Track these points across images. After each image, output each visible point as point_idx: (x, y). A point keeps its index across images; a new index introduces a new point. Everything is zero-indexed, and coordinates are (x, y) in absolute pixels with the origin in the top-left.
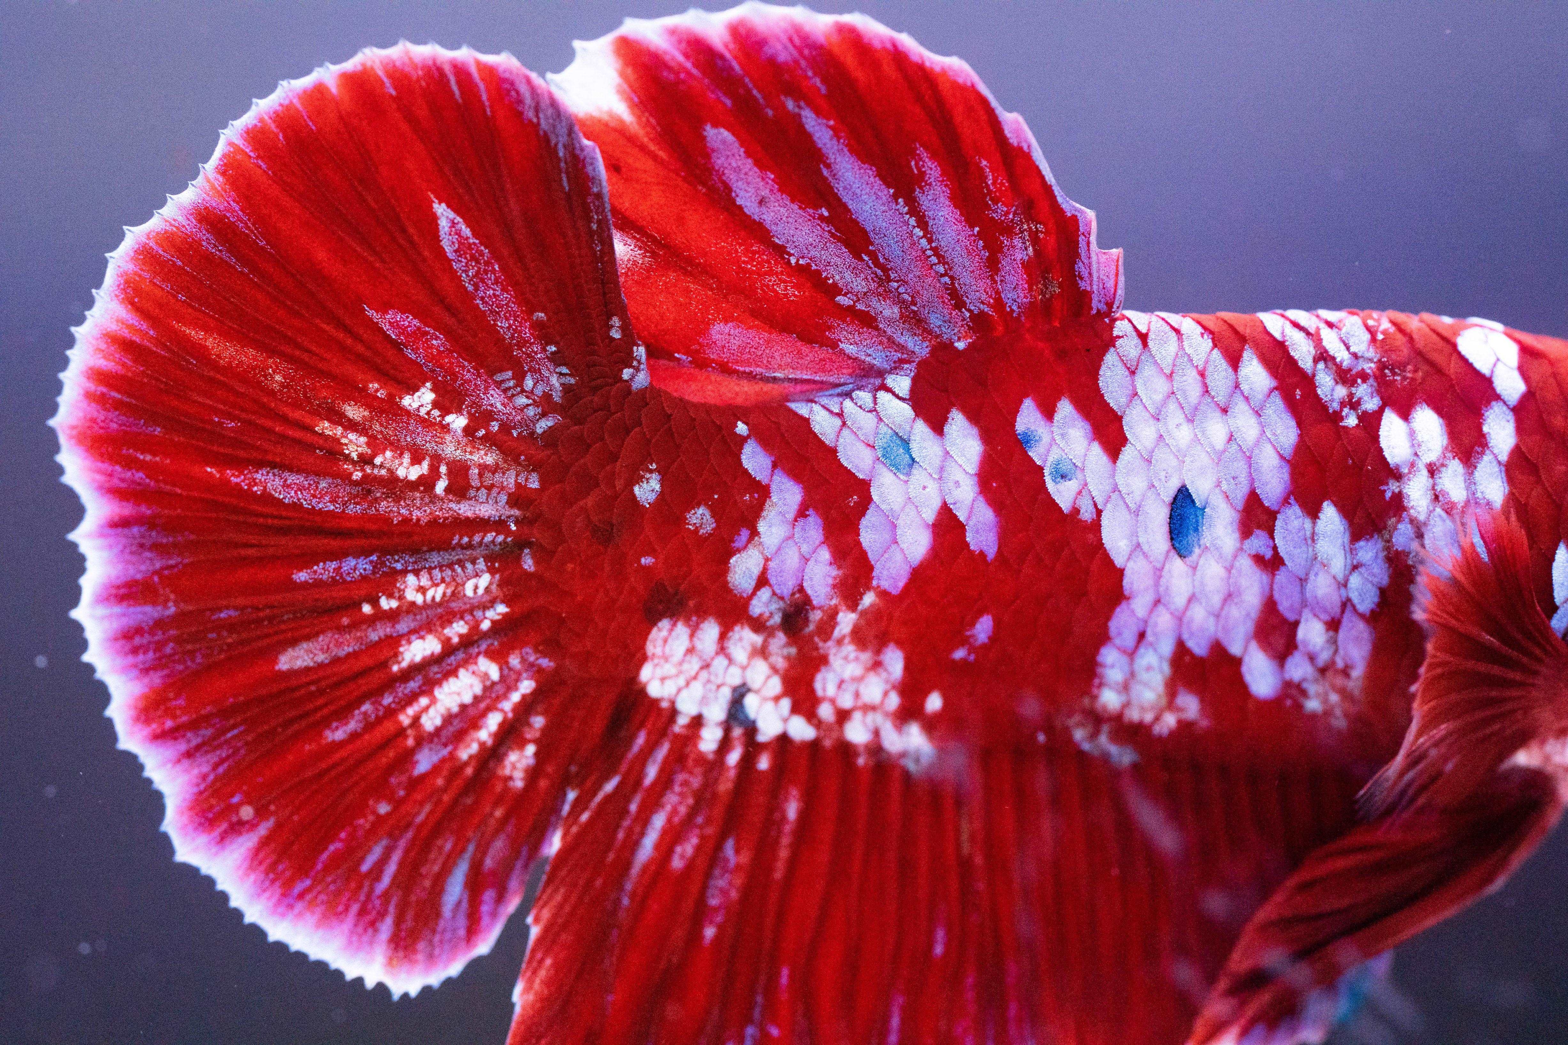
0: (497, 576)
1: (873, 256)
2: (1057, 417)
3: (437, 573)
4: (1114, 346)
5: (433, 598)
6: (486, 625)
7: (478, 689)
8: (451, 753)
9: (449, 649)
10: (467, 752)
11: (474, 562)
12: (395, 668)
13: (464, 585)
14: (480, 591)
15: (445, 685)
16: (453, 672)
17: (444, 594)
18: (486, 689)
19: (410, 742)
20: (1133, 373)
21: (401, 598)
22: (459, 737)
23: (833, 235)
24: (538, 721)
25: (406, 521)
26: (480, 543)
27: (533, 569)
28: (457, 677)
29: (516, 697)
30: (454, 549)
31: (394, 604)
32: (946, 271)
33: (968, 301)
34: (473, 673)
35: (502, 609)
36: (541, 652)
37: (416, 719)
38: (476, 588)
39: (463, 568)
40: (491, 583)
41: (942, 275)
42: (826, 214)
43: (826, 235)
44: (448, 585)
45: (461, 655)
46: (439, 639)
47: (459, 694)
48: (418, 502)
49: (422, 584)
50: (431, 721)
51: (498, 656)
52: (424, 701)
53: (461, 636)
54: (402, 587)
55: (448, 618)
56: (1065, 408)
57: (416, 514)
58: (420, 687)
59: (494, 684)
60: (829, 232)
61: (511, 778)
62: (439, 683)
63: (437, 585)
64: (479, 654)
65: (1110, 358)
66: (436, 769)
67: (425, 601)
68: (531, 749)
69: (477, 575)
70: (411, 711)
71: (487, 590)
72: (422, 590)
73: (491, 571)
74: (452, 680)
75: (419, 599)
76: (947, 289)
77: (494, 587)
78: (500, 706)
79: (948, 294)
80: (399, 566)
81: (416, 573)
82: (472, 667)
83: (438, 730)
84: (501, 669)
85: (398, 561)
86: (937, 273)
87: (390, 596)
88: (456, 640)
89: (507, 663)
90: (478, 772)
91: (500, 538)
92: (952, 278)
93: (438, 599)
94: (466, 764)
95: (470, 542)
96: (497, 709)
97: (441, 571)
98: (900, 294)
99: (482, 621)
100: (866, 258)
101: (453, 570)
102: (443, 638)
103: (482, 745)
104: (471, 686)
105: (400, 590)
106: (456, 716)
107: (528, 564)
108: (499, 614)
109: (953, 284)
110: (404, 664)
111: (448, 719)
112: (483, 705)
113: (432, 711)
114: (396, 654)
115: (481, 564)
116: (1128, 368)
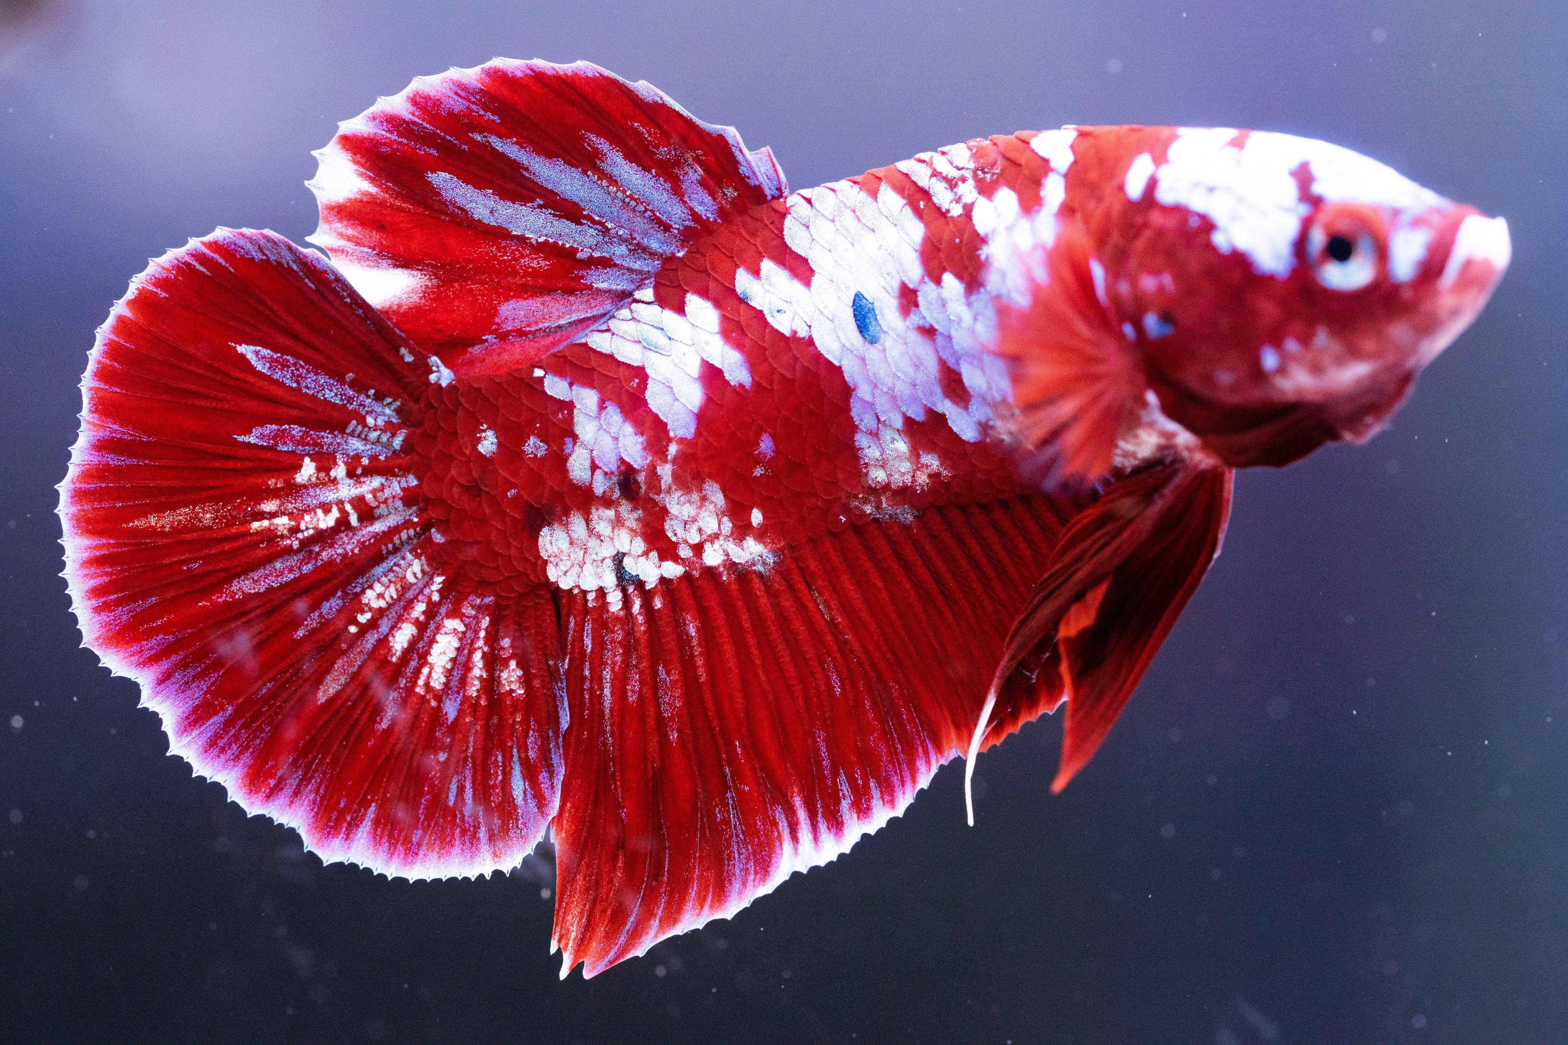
0: (423, 558)
1: (589, 218)
2: (763, 273)
3: (384, 580)
4: (790, 213)
5: (392, 597)
6: (436, 597)
7: (456, 644)
8: (464, 695)
9: (421, 627)
10: (473, 689)
11: (404, 558)
12: (394, 659)
13: (405, 577)
14: (419, 575)
15: (432, 652)
16: (432, 641)
17: (397, 590)
18: (460, 639)
19: (433, 703)
20: (808, 227)
21: (371, 609)
22: (463, 682)
23: (554, 215)
24: (506, 642)
25: (344, 556)
26: (402, 544)
27: (443, 540)
28: (437, 642)
29: (482, 634)
30: (387, 558)
31: (368, 616)
32: (645, 207)
33: (672, 223)
34: (446, 633)
35: (439, 579)
36: (482, 594)
37: (427, 685)
38: (415, 574)
39: (398, 565)
40: (422, 565)
41: (645, 212)
42: (541, 202)
43: (550, 217)
44: (395, 583)
45: (432, 626)
46: (410, 623)
47: (444, 653)
48: (346, 539)
49: (378, 592)
50: (438, 681)
51: (455, 613)
52: (425, 670)
53: (424, 613)
54: (367, 602)
55: (409, 605)
56: (767, 265)
57: (349, 547)
58: (418, 663)
59: (464, 633)
60: (550, 214)
61: (512, 691)
62: (428, 653)
63: (388, 587)
64: (442, 619)
65: (788, 222)
66: (461, 712)
67: (387, 603)
68: (513, 664)
69: (410, 565)
70: (421, 682)
71: (423, 571)
72: (380, 596)
73: (418, 556)
74: (435, 646)
75: (382, 604)
76: (653, 220)
77: (426, 568)
78: (476, 646)
79: (656, 224)
80: (358, 590)
81: (371, 587)
82: (443, 631)
83: (447, 685)
84: (462, 621)
85: (356, 587)
86: (640, 212)
87: (363, 612)
88: (422, 618)
89: (464, 615)
90: (490, 699)
91: (411, 532)
92: (652, 211)
93: (395, 596)
94: (478, 697)
95: (394, 546)
96: (476, 649)
97: (386, 576)
98: (621, 236)
99: (431, 595)
100: (585, 222)
101: (393, 571)
102: (413, 621)
103: (480, 678)
104: (450, 643)
105: (366, 605)
106: (452, 669)
107: (438, 538)
108: (439, 584)
109: (655, 215)
110: (398, 654)
111: (449, 673)
112: (466, 652)
113: (435, 675)
114: (390, 649)
115: (409, 556)
116: (804, 225)
